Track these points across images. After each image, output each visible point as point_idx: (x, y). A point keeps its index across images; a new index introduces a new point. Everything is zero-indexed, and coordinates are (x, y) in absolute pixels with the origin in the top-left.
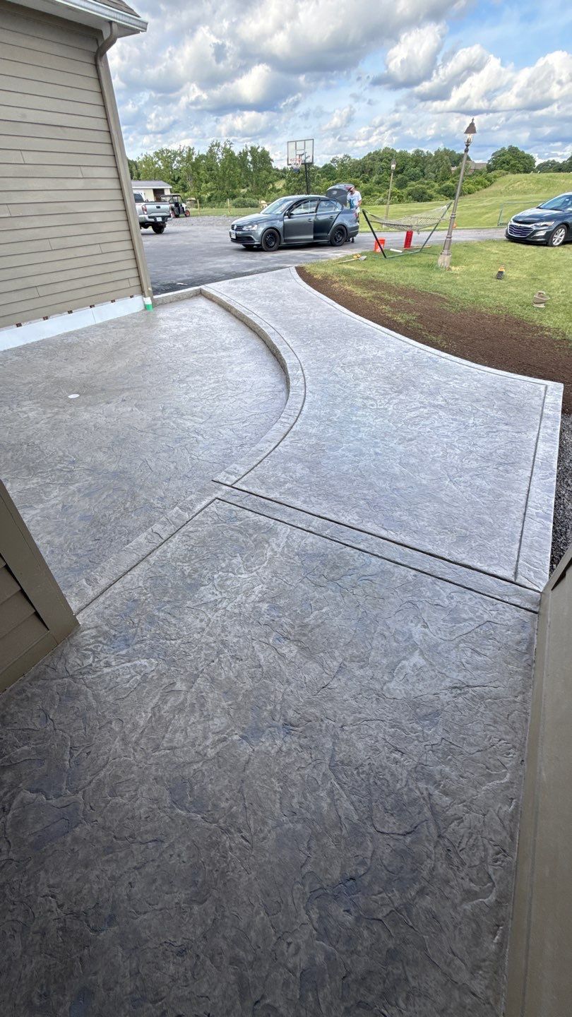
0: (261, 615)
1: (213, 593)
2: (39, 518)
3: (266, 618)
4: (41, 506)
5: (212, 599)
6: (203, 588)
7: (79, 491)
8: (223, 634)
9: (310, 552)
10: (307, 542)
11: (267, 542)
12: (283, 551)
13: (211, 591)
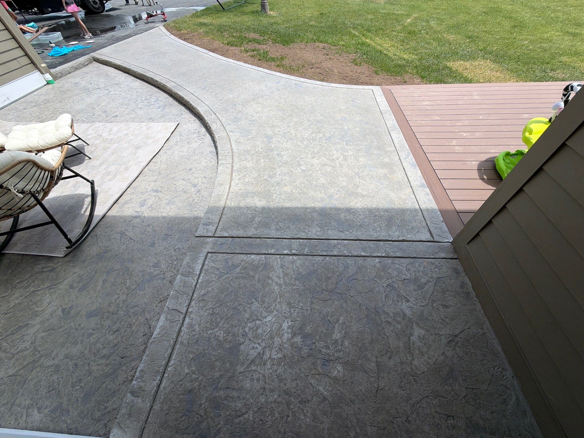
0: (300, 349)
1: (253, 348)
2: (43, 334)
3: (305, 350)
4: (38, 320)
5: (255, 354)
6: (242, 347)
7: (72, 287)
8: (282, 385)
9: (304, 273)
10: (298, 265)
11: (270, 278)
12: (285, 282)
13: (251, 347)
